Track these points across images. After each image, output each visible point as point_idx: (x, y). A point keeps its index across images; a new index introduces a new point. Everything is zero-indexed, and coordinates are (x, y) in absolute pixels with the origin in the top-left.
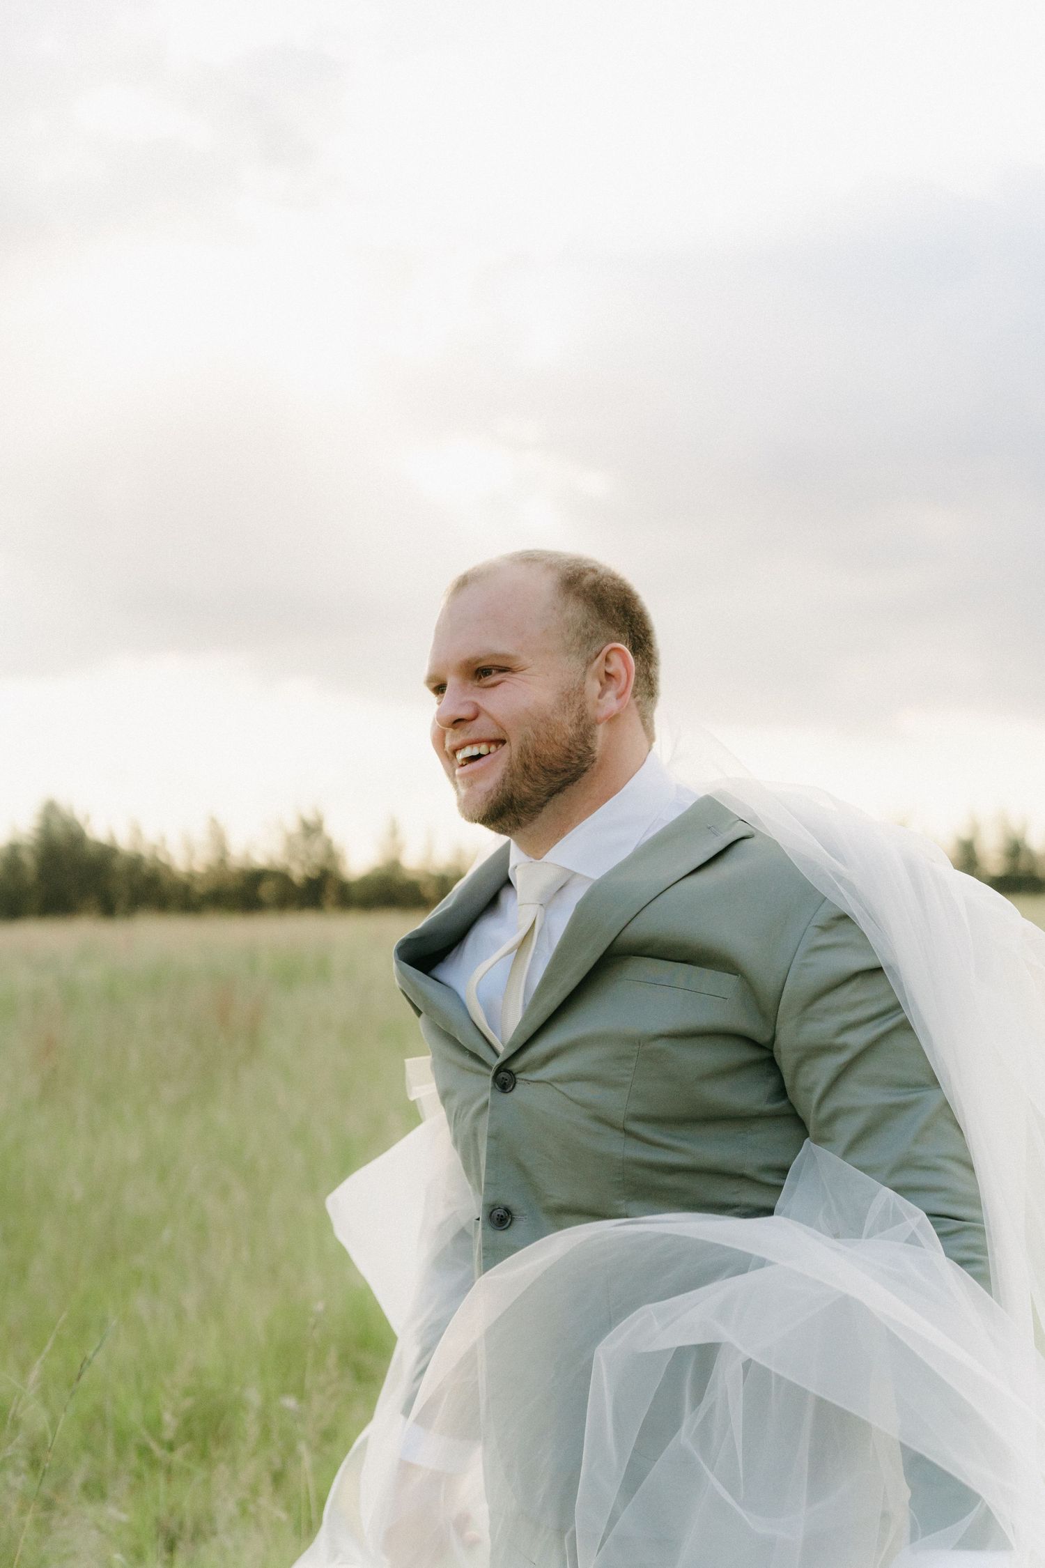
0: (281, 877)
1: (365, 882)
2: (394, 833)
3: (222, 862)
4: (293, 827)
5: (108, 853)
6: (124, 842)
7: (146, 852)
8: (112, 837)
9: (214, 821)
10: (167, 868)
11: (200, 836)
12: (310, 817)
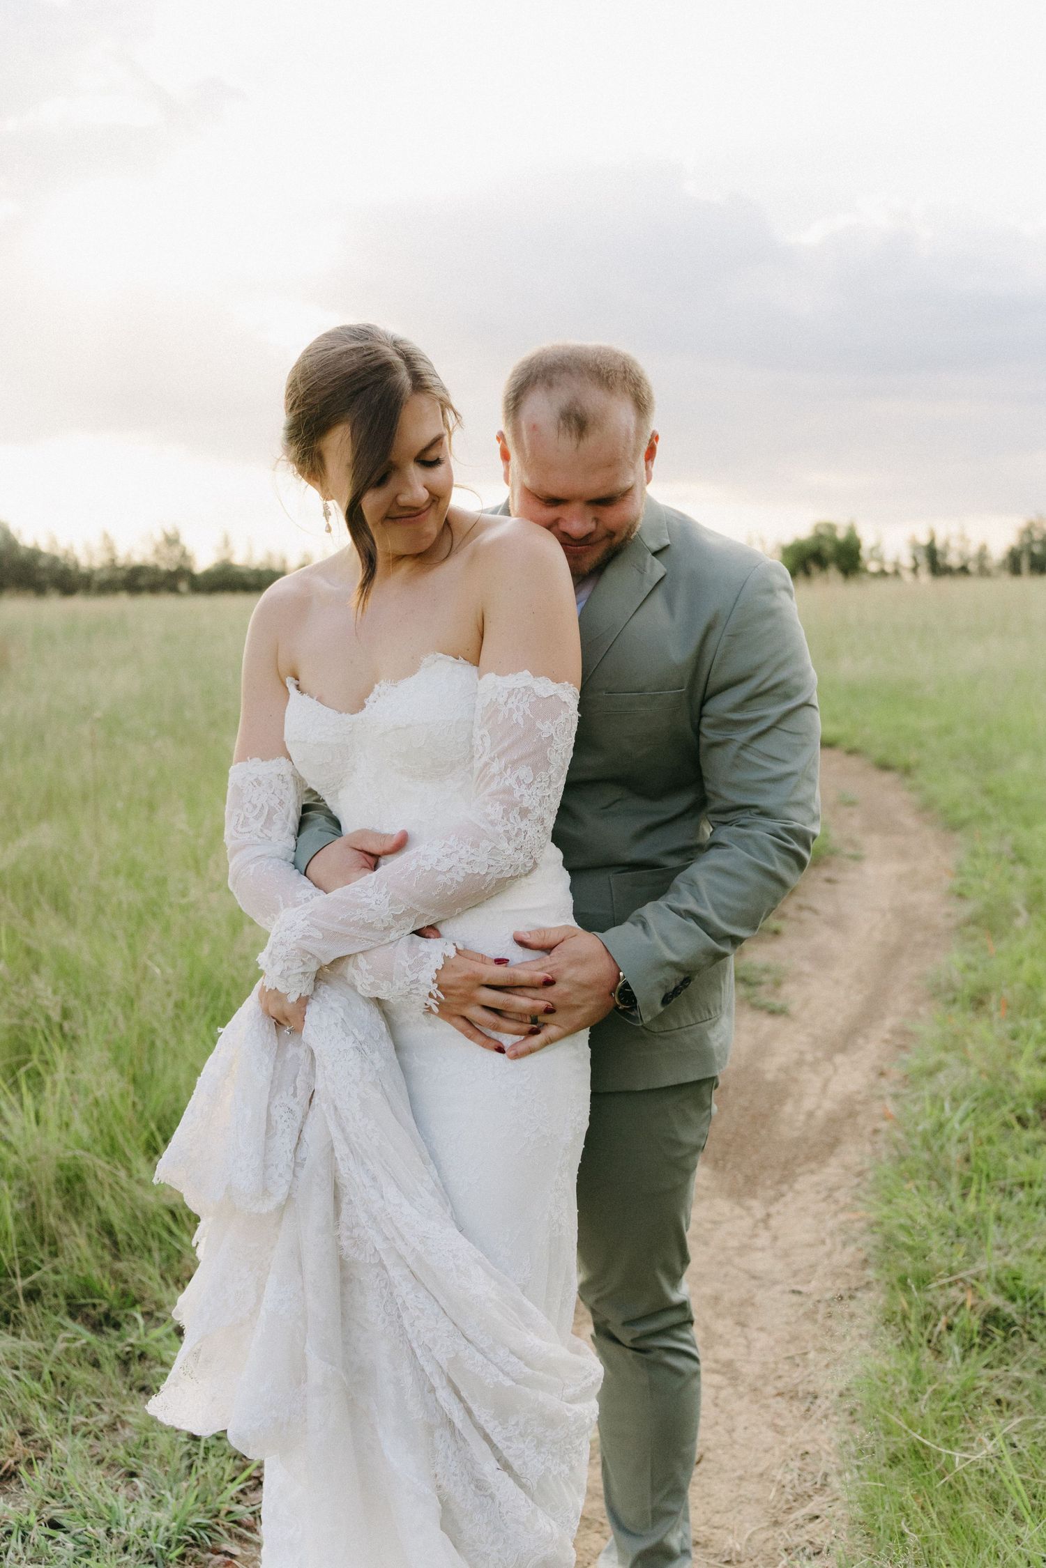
0: (155, 571)
1: (208, 574)
2: (226, 543)
3: (113, 561)
4: (159, 537)
5: (35, 554)
6: (44, 547)
7: (59, 553)
8: (36, 544)
9: (106, 536)
10: (77, 565)
11: (97, 543)
12: (170, 532)
